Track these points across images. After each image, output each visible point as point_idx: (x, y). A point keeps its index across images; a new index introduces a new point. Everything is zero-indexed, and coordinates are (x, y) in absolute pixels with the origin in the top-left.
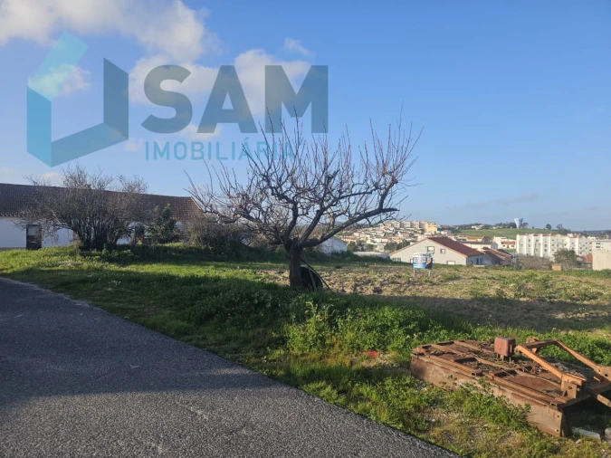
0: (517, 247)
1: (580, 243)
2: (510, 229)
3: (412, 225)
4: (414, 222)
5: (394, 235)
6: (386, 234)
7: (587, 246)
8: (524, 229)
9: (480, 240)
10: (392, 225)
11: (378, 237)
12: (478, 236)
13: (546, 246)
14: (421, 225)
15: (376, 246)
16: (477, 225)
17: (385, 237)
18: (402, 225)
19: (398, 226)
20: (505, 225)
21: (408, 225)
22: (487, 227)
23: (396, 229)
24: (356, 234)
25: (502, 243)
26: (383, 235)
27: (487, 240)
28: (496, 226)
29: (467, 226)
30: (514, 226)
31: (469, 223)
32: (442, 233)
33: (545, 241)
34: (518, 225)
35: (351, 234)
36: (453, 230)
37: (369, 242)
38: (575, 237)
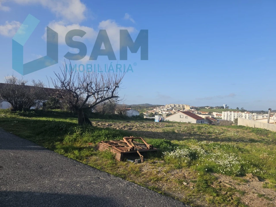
0: (222, 117)
1: (249, 116)
2: (221, 109)
3: (179, 106)
4: (180, 105)
5: (171, 110)
6: (168, 109)
7: (251, 117)
8: (227, 109)
9: (207, 113)
10: (171, 106)
11: (164, 111)
12: (207, 112)
13: (234, 116)
14: (183, 106)
15: (163, 115)
16: (207, 107)
17: (167, 111)
18: (175, 106)
19: (173, 106)
20: (219, 107)
21: (177, 106)
22: (212, 108)
23: (172, 107)
24: (155, 109)
25: (216, 115)
26: (166, 110)
27: (210, 113)
28: (215, 107)
29: (203, 107)
30: (223, 107)
31: (204, 106)
32: (192, 110)
33: (234, 114)
34: (225, 107)
35: (152, 109)
36: (197, 109)
37: (160, 113)
38: (247, 113)
